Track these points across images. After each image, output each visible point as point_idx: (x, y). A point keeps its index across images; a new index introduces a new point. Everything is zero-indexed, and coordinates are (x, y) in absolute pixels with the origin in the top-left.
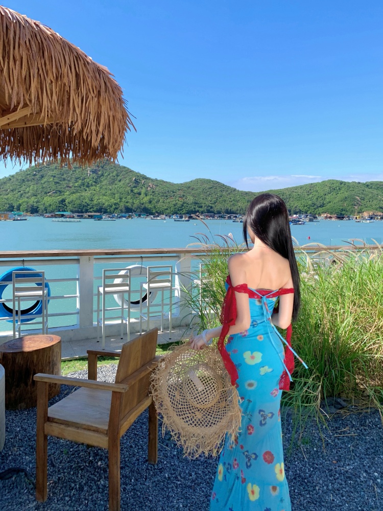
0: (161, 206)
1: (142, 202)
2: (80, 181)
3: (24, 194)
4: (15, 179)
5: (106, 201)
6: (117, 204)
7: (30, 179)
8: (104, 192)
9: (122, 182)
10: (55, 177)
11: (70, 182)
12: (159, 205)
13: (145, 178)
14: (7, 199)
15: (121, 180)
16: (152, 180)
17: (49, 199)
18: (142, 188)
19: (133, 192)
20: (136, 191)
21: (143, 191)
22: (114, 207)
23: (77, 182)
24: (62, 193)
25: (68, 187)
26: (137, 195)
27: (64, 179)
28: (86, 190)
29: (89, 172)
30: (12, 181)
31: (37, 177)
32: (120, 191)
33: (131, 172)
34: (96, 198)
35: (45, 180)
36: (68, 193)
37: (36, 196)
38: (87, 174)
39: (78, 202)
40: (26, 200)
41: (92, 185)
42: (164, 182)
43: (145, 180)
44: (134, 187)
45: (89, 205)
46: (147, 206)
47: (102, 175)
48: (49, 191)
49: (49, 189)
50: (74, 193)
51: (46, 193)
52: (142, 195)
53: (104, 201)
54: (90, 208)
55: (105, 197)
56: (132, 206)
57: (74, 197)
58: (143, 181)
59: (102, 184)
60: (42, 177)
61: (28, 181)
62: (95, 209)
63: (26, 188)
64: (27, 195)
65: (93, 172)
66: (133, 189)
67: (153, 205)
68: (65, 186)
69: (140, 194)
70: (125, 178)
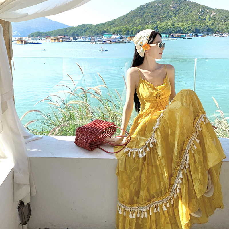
0: (220, 27)
1: (207, 25)
2: (166, 14)
3: (134, 24)
4: (129, 16)
5: (182, 25)
6: (190, 27)
7: (137, 15)
8: (181, 20)
9: (193, 12)
10: (151, 13)
11: (160, 15)
12: (218, 27)
13: (208, 8)
14: (126, 28)
15: (192, 11)
16: (213, 10)
17: (148, 26)
18: (206, 15)
19: (200, 19)
20: (202, 18)
21: (208, 17)
22: (188, 29)
23: (164, 15)
24: (156, 22)
25: (159, 18)
26: (203, 20)
27: (156, 14)
28: (169, 20)
29: (171, 8)
30: (127, 17)
31: (141, 13)
32: (192, 18)
33: (198, 5)
34: (176, 24)
35: (145, 15)
36: (159, 22)
37: (141, 25)
38: (170, 9)
39: (165, 27)
40: (136, 27)
41: (173, 16)
42: (222, 10)
43: (209, 10)
44: (201, 15)
45: (172, 29)
46: (210, 27)
47: (180, 9)
48: (148, 22)
49: (148, 20)
50: (162, 22)
51: (146, 23)
52: (207, 20)
53: (181, 26)
54: (173, 31)
55: (182, 23)
56: (200, 28)
57: (163, 24)
58: (207, 11)
59: (180, 15)
60: (144, 13)
61: (136, 16)
62: (176, 31)
63: (135, 21)
64: (136, 25)
65: (173, 7)
66: (201, 16)
67: (214, 27)
68: (157, 17)
69: (205, 19)
70: (195, 10)
